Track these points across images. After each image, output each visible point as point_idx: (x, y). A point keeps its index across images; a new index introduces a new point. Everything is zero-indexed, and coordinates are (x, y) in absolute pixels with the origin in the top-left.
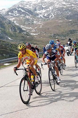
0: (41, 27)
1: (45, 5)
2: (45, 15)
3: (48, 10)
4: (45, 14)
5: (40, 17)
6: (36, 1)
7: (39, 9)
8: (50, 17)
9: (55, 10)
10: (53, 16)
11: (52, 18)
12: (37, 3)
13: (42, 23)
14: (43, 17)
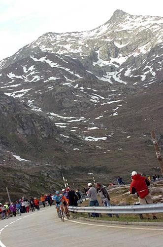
0: (115, 114)
1: (125, 40)
2: (127, 74)
3: (136, 54)
4: (126, 70)
5: (109, 81)
6: (96, 31)
7: (107, 55)
8: (144, 78)
9: (157, 56)
10: (154, 75)
11: (151, 82)
12: (97, 35)
13: (119, 101)
14: (120, 79)
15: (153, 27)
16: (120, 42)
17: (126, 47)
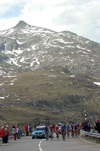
0: (11, 84)
1: (24, 40)
2: (22, 60)
3: (29, 50)
4: (21, 58)
5: (10, 63)
6: (6, 31)
7: (11, 47)
8: (32, 65)
9: (42, 52)
10: (39, 64)
11: (36, 68)
12: (7, 34)
13: (15, 76)
14: (17, 63)
15: (42, 34)
16: (20, 41)
17: (23, 44)
